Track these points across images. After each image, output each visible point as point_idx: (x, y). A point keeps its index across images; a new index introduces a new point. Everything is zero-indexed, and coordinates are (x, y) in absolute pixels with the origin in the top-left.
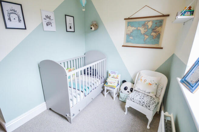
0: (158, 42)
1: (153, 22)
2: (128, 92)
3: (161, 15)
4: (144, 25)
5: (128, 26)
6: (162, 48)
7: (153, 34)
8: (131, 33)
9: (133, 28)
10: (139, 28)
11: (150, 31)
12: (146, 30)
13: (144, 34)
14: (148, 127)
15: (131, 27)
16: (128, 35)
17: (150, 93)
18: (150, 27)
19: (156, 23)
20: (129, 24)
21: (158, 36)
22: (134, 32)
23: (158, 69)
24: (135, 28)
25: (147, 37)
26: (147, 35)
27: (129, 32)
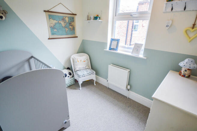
0: (74, 33)
1: (68, 17)
2: (69, 77)
3: (71, 13)
4: (63, 19)
5: (50, 19)
6: (77, 37)
7: (70, 27)
8: (54, 25)
9: (55, 21)
10: (60, 22)
11: (68, 24)
12: (65, 24)
13: (65, 27)
14: (95, 84)
15: (53, 20)
16: (52, 28)
17: (86, 67)
18: (67, 21)
19: (71, 19)
20: (50, 17)
21: (74, 29)
22: (56, 25)
23: (78, 52)
24: (57, 22)
25: (67, 29)
26: (67, 28)
27: (52, 25)
